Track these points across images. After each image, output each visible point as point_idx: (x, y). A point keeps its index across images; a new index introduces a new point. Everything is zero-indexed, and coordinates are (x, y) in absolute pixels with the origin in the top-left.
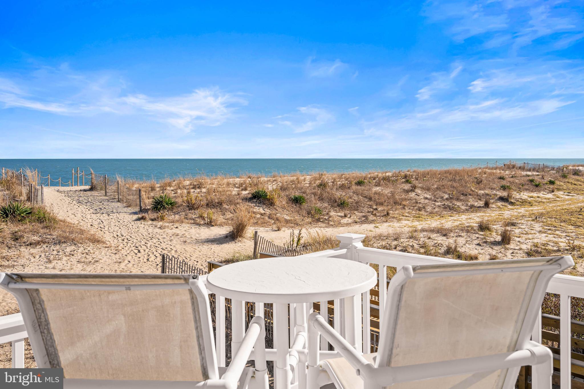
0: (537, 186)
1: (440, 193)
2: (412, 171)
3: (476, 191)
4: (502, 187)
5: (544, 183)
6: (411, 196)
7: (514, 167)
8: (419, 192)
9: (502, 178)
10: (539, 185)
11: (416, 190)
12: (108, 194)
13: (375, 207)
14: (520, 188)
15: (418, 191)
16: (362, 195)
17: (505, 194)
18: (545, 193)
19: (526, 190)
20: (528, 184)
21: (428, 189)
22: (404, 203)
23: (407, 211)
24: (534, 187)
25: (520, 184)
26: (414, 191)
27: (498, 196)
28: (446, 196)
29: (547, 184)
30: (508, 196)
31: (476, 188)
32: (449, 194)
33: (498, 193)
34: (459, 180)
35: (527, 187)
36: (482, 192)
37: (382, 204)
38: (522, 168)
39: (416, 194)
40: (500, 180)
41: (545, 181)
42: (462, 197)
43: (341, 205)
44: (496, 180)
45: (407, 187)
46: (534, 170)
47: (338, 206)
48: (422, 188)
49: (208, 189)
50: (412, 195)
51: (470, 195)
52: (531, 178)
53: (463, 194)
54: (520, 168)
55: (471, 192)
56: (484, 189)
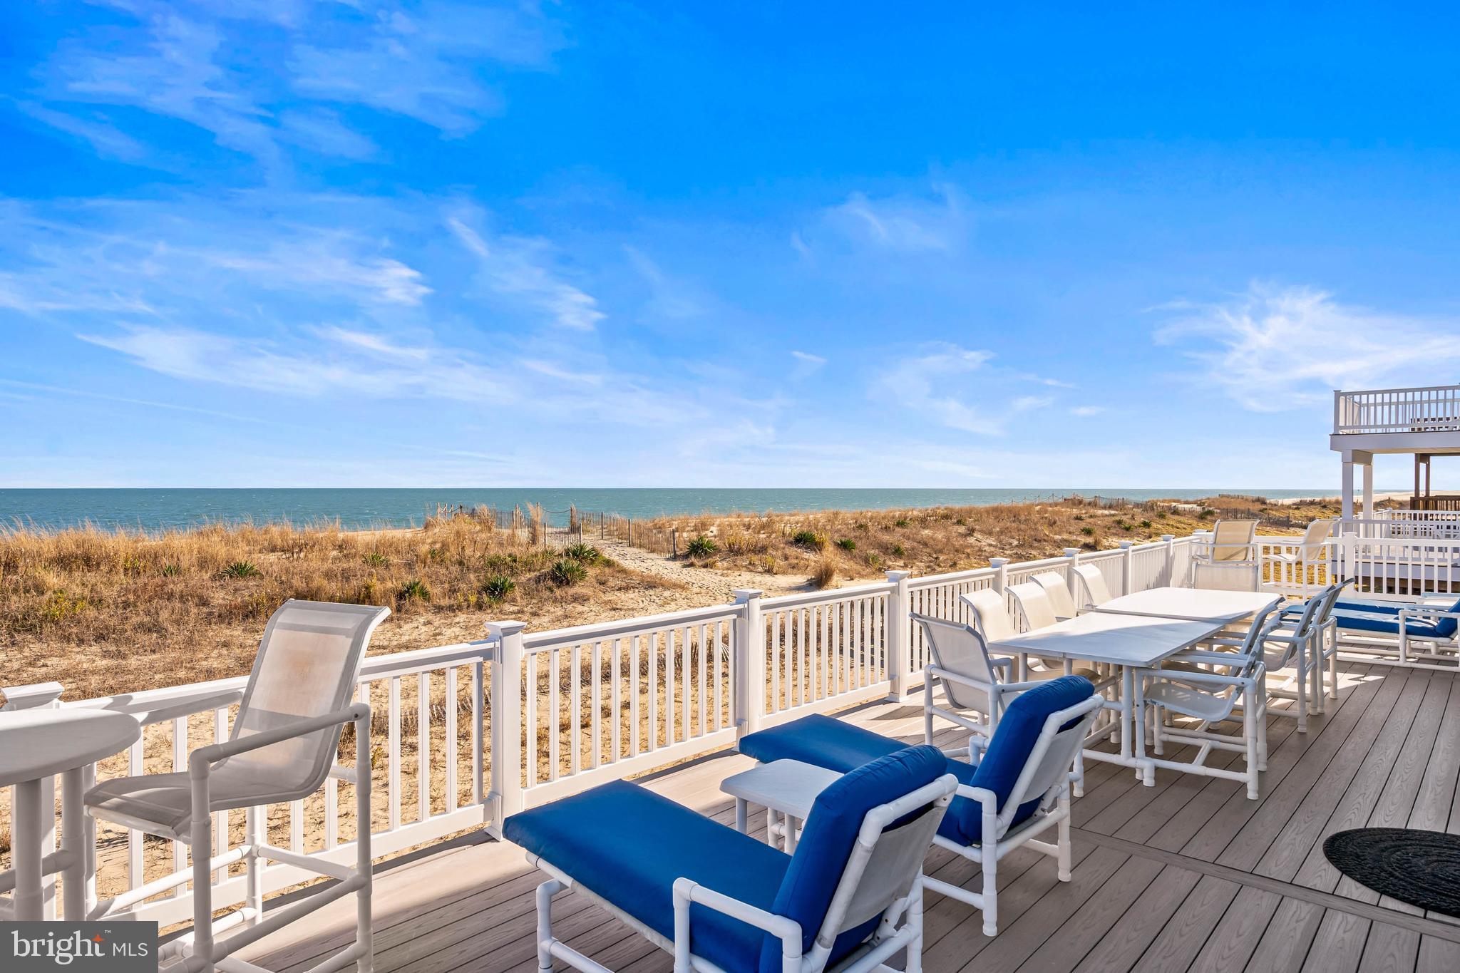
0: (1128, 529)
1: (1005, 539)
2: (943, 508)
3: (1051, 535)
4: (1083, 531)
5: (1136, 525)
6: (970, 542)
7: (1080, 502)
8: (980, 537)
9: (1079, 518)
10: (1130, 527)
11: (975, 535)
12: (605, 537)
13: (934, 556)
14: (1106, 532)
15: (976, 534)
16: (914, 540)
17: (1090, 540)
18: (1139, 539)
19: (1115, 534)
20: (1115, 527)
21: (990, 533)
22: (969, 551)
23: (974, 561)
24: (1125, 531)
25: (1106, 527)
26: (972, 536)
27: (1082, 543)
28: (1016, 543)
29: (1140, 526)
30: (1096, 541)
31: (1051, 532)
32: (1019, 540)
33: (1079, 539)
34: (1025, 520)
35: (1115, 532)
36: (1060, 537)
37: (941, 551)
38: (1093, 504)
39: (976, 540)
40: (1077, 521)
41: (1137, 523)
42: (1036, 544)
43: (898, 552)
44: (1072, 522)
45: (962, 529)
46: (1110, 507)
47: (893, 553)
48: (982, 532)
49: (719, 526)
50: (971, 540)
51: (1045, 540)
52: (1117, 518)
53: (1035, 540)
54: (1090, 504)
55: (1046, 538)
56: (1059, 534)
